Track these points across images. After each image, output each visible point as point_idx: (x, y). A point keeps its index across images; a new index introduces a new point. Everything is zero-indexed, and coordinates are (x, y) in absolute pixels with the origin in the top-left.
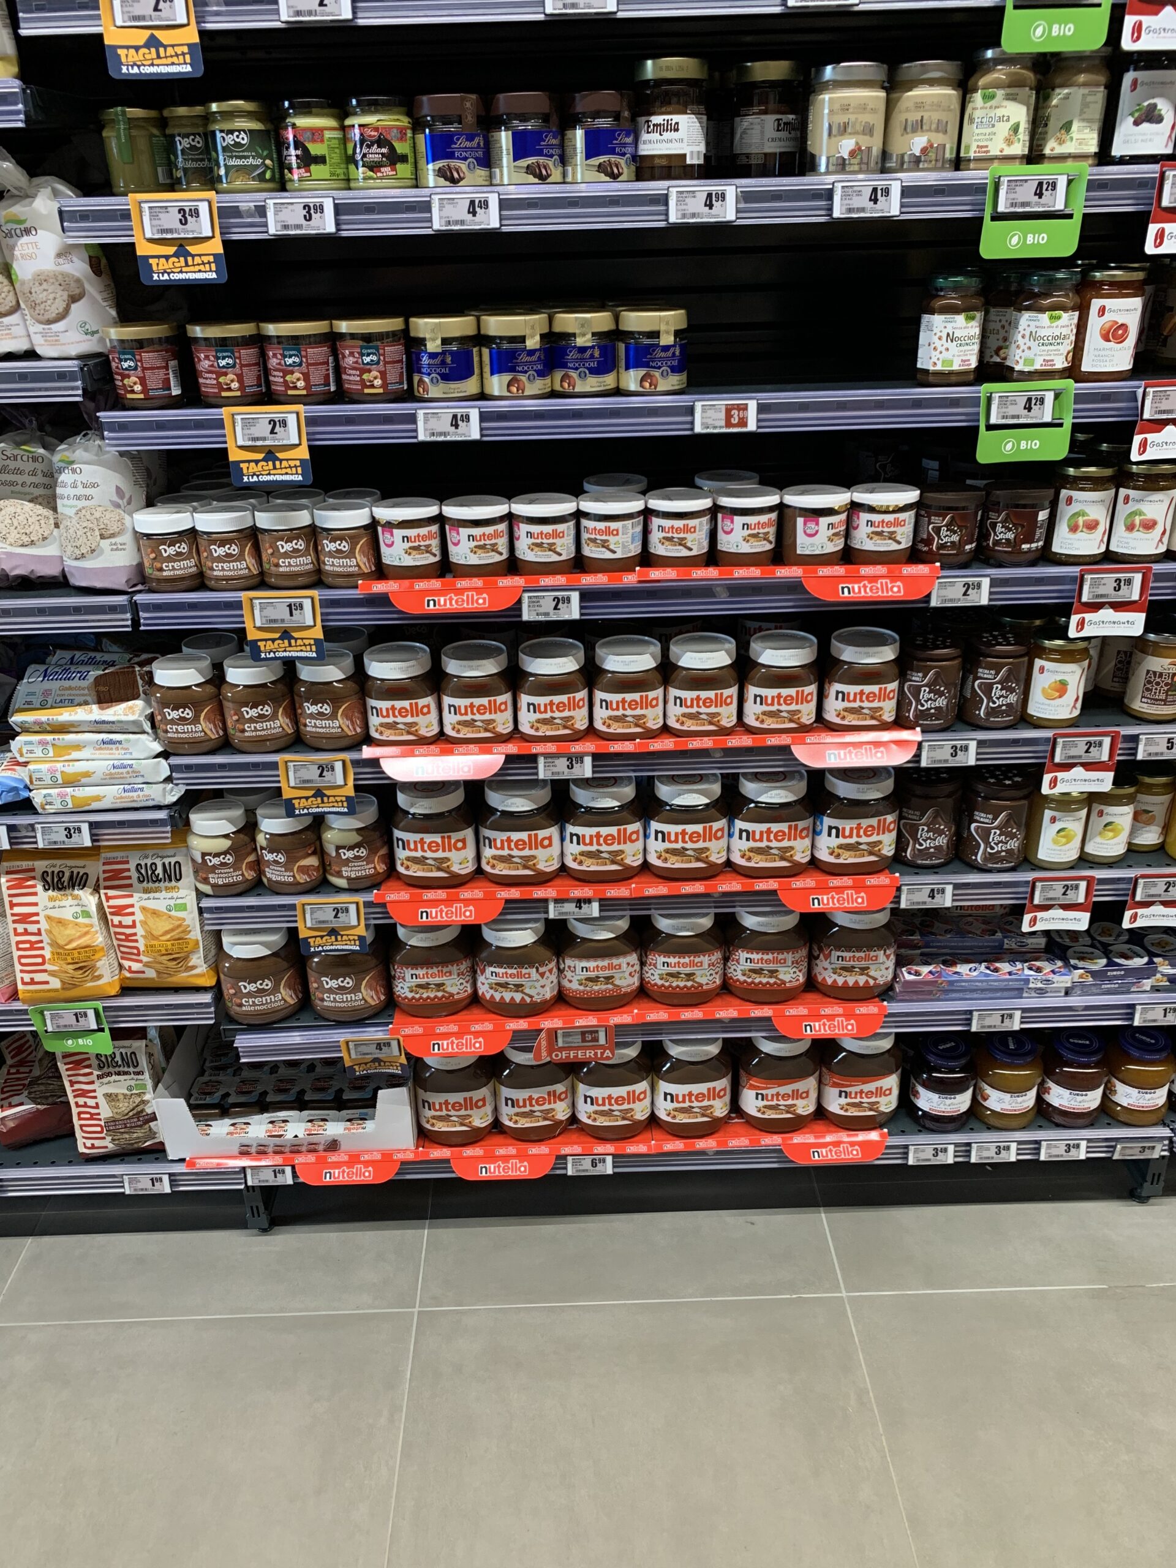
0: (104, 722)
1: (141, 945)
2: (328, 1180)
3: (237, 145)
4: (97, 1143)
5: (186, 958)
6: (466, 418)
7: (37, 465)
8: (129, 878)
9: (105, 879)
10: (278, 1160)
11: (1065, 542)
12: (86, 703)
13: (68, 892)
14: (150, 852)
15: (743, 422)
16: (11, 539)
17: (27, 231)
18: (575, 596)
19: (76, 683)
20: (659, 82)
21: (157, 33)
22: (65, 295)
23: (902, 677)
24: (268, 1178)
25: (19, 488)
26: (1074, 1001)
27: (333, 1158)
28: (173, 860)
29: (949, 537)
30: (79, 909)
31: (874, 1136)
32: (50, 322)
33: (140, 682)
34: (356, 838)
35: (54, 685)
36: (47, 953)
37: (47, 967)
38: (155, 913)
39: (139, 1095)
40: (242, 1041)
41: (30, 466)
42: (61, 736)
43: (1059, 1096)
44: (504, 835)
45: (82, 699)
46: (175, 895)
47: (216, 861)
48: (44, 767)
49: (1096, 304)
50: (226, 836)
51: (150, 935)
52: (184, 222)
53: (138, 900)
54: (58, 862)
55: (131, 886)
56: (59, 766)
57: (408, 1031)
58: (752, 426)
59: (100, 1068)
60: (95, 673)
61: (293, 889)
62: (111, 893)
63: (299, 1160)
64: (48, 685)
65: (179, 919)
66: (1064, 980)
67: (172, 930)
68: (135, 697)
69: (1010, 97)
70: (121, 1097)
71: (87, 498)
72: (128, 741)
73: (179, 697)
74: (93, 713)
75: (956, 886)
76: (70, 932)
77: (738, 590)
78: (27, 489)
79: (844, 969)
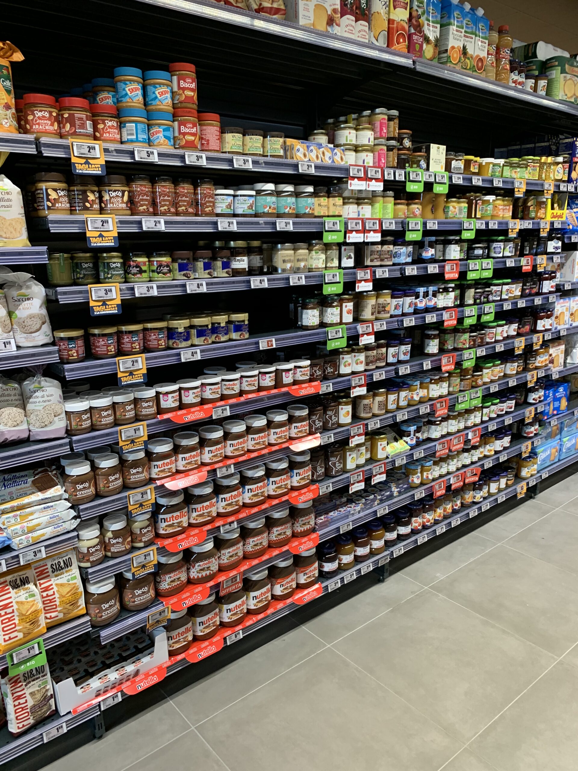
0: (46, 498)
1: (57, 603)
2: (140, 689)
3: (117, 267)
4: (25, 723)
5: (77, 602)
6: (196, 353)
7: (16, 391)
8: (48, 572)
9: (37, 576)
10: (114, 691)
11: (344, 370)
12: (34, 493)
13: (21, 588)
14: (56, 557)
15: (272, 345)
16: (9, 424)
17: (29, 299)
18: (228, 407)
19: (23, 486)
20: (234, 248)
21: (102, 233)
22: (41, 322)
23: (309, 419)
24: (111, 703)
25: (10, 402)
26: (362, 514)
27: (138, 679)
28: (67, 558)
29: (319, 373)
30: (27, 595)
31: (317, 586)
32: (32, 333)
33: (55, 478)
34: (147, 523)
35: (13, 489)
36: (17, 621)
37: (17, 628)
38: (62, 585)
39: (44, 688)
40: (104, 633)
41: (13, 392)
42: (24, 511)
43: (360, 551)
44: (201, 505)
45: (31, 492)
46: (70, 573)
47: (93, 550)
48: (18, 527)
49: (344, 305)
50: (96, 537)
51: (62, 596)
52: (106, 294)
53: (54, 581)
54: (16, 575)
55: (49, 576)
56: (25, 524)
57: (172, 602)
58: (274, 346)
59: (25, 681)
60: (30, 480)
61: (125, 553)
62: (42, 581)
63: (123, 687)
64: (8, 490)
65: (74, 584)
66: (358, 508)
67: (71, 590)
68: (57, 485)
69: (322, 253)
70: (36, 692)
71: (49, 401)
72: (55, 505)
73: (81, 479)
74: (40, 496)
75: (333, 483)
76: (26, 606)
77: (270, 398)
78: (13, 402)
79: (304, 524)
